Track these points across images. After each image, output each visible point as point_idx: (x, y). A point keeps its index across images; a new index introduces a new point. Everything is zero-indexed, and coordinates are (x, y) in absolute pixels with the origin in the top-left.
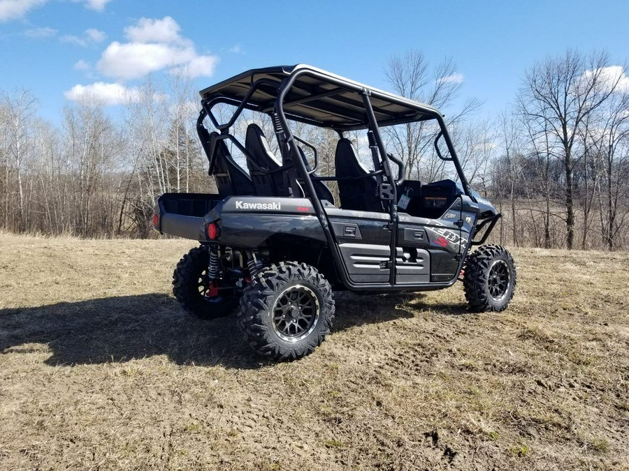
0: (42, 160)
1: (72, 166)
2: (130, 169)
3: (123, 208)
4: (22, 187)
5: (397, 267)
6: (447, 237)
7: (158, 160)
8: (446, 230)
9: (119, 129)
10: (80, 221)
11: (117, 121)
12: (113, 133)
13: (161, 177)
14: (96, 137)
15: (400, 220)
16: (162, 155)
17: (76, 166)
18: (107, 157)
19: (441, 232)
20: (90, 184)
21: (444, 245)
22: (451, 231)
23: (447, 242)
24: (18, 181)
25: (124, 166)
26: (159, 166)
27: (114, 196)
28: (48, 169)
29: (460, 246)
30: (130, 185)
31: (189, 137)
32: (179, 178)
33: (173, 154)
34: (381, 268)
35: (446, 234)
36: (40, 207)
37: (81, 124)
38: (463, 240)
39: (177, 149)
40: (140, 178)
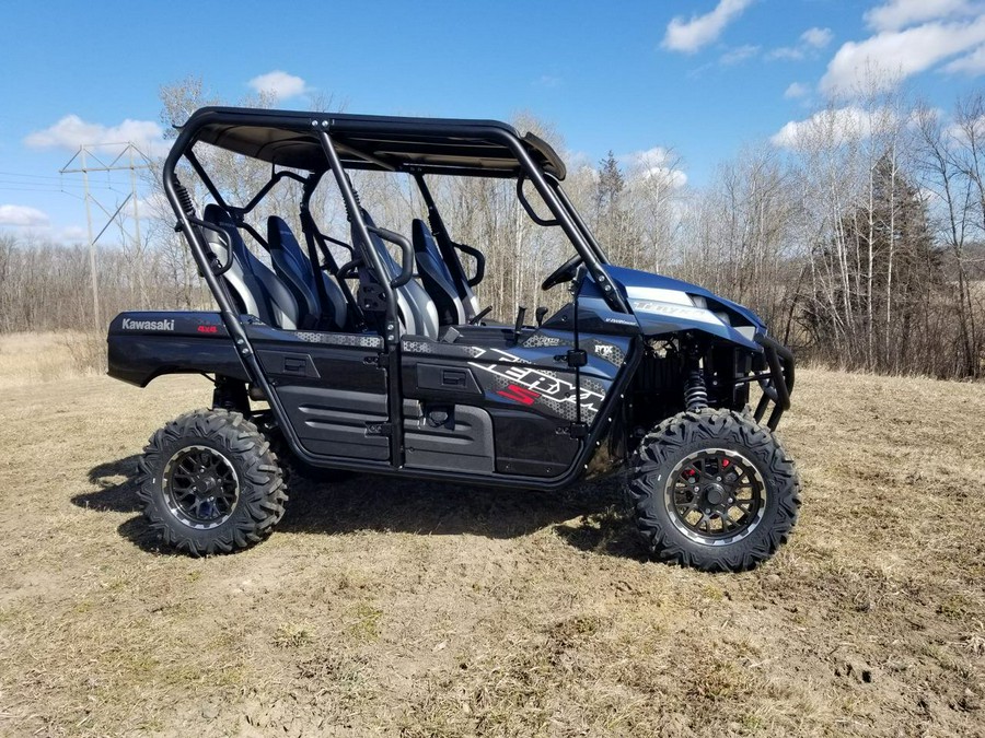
3: (792, 310)
5: (407, 435)
6: (532, 386)
8: (530, 370)
15: (405, 349)
19: (517, 375)
21: (528, 402)
22: (545, 374)
23: (534, 395)
29: (578, 407)
32: (871, 258)
34: (368, 434)
35: (530, 379)
38: (586, 394)
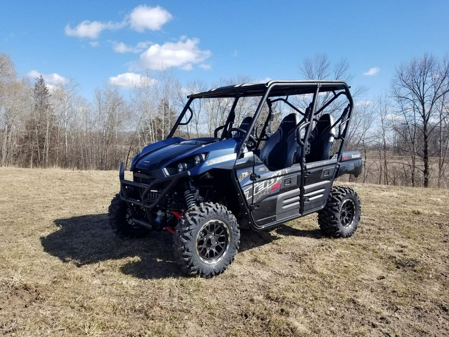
0: (80, 123)
1: (99, 127)
2: (134, 130)
3: (129, 155)
4: (68, 140)
7: (151, 124)
9: (128, 105)
10: (102, 162)
11: (127, 99)
12: (124, 107)
13: (152, 135)
14: (114, 110)
16: (153, 122)
17: (101, 127)
18: (119, 122)
20: (108, 139)
24: (65, 136)
25: (130, 128)
26: (151, 128)
27: (124, 147)
28: (84, 129)
30: (133, 141)
31: (171, 110)
32: (163, 137)
33: (160, 121)
36: (78, 153)
37: (105, 100)
39: (162, 118)
40: (140, 136)
